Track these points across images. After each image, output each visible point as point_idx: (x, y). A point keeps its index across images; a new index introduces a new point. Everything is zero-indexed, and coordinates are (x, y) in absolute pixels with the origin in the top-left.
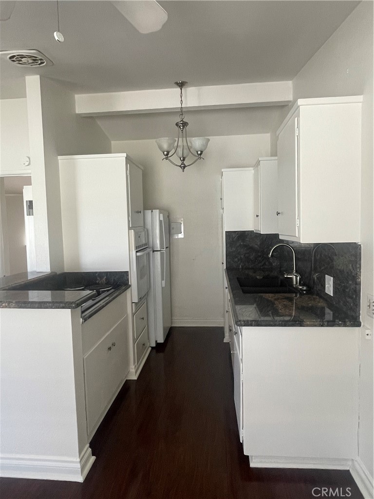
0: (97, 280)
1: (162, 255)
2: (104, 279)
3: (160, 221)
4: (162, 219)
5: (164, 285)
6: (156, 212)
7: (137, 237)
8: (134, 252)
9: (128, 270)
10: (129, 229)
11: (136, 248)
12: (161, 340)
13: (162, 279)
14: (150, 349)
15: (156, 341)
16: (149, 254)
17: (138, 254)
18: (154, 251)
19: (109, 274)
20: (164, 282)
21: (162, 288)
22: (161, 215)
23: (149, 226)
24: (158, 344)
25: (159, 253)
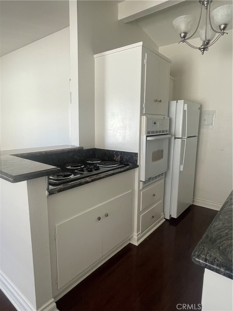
0: (114, 157)
1: (183, 142)
2: (119, 157)
3: (184, 111)
4: (186, 109)
5: (182, 170)
6: (181, 102)
7: (152, 122)
8: (145, 137)
9: (137, 151)
12: (175, 216)
13: (181, 164)
14: (164, 220)
15: (170, 216)
17: (149, 138)
18: (175, 138)
19: (122, 153)
20: (182, 167)
21: (180, 171)
22: (186, 105)
23: (173, 115)
24: (172, 219)
25: (180, 140)
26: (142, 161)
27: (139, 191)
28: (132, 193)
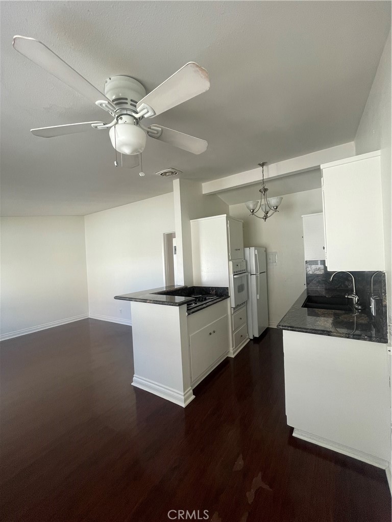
0: (210, 291)
1: (257, 277)
2: (214, 292)
3: (255, 255)
4: (256, 253)
5: (258, 298)
6: (253, 249)
7: (235, 265)
8: (232, 275)
9: (228, 286)
10: (229, 260)
11: (234, 272)
12: (257, 335)
13: (257, 294)
14: (249, 340)
15: (253, 336)
16: (247, 276)
17: (235, 276)
18: (251, 275)
19: (217, 288)
20: (258, 296)
21: (257, 300)
22: (256, 251)
23: (248, 258)
24: (255, 338)
25: (255, 276)
26: (232, 293)
27: (232, 315)
28: (227, 317)
